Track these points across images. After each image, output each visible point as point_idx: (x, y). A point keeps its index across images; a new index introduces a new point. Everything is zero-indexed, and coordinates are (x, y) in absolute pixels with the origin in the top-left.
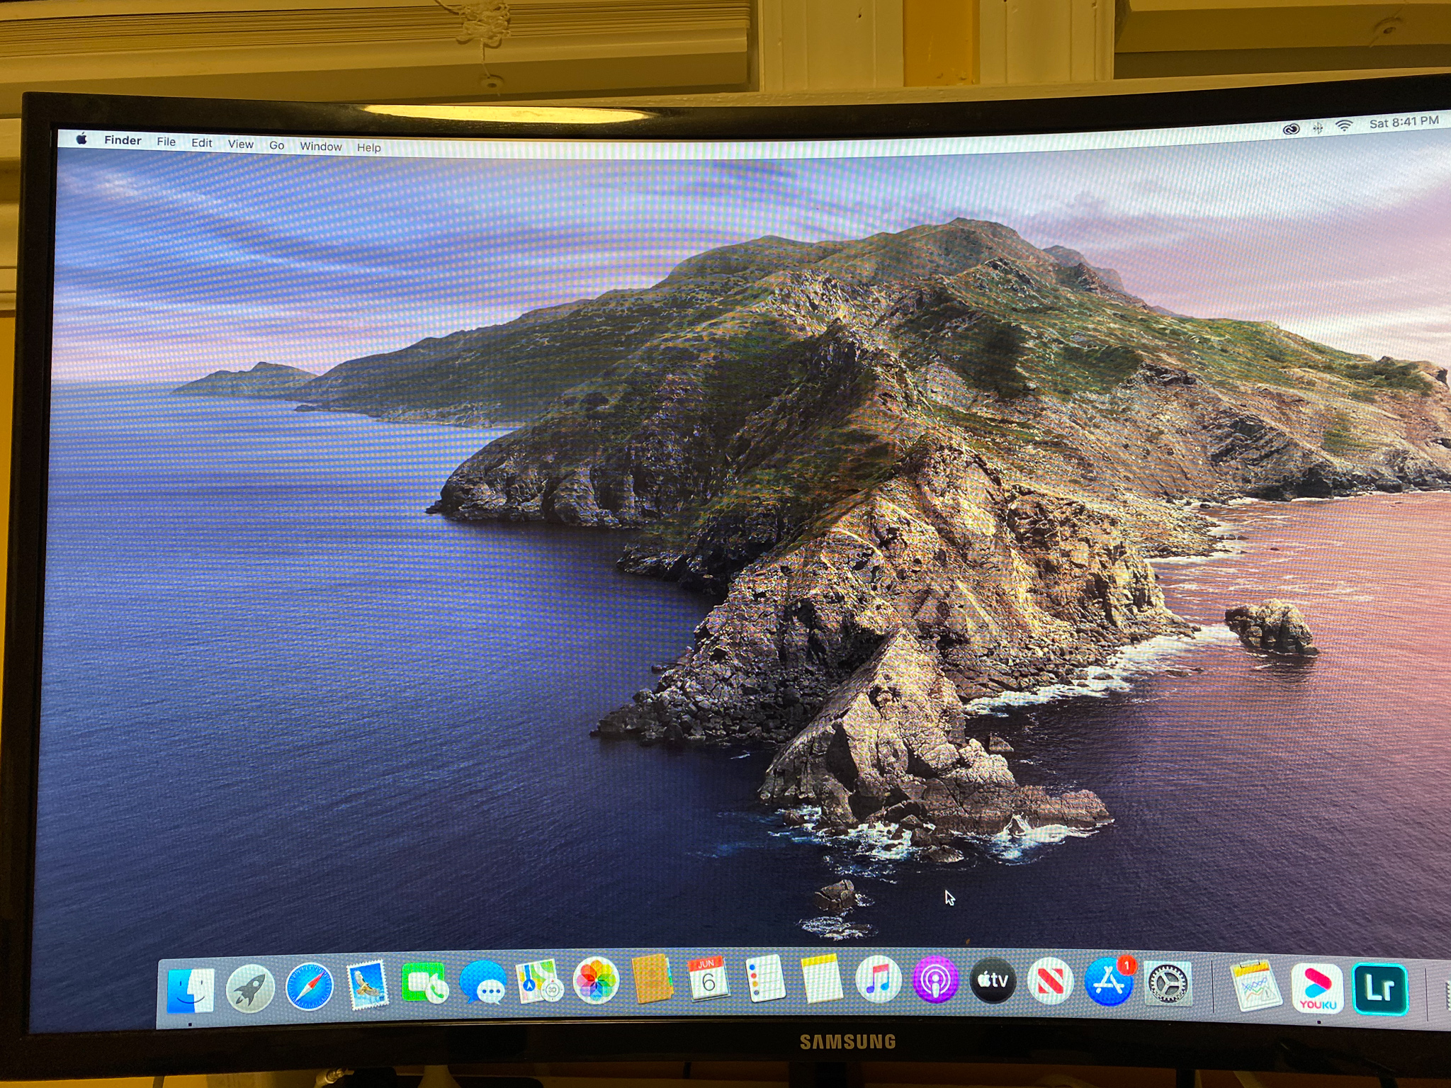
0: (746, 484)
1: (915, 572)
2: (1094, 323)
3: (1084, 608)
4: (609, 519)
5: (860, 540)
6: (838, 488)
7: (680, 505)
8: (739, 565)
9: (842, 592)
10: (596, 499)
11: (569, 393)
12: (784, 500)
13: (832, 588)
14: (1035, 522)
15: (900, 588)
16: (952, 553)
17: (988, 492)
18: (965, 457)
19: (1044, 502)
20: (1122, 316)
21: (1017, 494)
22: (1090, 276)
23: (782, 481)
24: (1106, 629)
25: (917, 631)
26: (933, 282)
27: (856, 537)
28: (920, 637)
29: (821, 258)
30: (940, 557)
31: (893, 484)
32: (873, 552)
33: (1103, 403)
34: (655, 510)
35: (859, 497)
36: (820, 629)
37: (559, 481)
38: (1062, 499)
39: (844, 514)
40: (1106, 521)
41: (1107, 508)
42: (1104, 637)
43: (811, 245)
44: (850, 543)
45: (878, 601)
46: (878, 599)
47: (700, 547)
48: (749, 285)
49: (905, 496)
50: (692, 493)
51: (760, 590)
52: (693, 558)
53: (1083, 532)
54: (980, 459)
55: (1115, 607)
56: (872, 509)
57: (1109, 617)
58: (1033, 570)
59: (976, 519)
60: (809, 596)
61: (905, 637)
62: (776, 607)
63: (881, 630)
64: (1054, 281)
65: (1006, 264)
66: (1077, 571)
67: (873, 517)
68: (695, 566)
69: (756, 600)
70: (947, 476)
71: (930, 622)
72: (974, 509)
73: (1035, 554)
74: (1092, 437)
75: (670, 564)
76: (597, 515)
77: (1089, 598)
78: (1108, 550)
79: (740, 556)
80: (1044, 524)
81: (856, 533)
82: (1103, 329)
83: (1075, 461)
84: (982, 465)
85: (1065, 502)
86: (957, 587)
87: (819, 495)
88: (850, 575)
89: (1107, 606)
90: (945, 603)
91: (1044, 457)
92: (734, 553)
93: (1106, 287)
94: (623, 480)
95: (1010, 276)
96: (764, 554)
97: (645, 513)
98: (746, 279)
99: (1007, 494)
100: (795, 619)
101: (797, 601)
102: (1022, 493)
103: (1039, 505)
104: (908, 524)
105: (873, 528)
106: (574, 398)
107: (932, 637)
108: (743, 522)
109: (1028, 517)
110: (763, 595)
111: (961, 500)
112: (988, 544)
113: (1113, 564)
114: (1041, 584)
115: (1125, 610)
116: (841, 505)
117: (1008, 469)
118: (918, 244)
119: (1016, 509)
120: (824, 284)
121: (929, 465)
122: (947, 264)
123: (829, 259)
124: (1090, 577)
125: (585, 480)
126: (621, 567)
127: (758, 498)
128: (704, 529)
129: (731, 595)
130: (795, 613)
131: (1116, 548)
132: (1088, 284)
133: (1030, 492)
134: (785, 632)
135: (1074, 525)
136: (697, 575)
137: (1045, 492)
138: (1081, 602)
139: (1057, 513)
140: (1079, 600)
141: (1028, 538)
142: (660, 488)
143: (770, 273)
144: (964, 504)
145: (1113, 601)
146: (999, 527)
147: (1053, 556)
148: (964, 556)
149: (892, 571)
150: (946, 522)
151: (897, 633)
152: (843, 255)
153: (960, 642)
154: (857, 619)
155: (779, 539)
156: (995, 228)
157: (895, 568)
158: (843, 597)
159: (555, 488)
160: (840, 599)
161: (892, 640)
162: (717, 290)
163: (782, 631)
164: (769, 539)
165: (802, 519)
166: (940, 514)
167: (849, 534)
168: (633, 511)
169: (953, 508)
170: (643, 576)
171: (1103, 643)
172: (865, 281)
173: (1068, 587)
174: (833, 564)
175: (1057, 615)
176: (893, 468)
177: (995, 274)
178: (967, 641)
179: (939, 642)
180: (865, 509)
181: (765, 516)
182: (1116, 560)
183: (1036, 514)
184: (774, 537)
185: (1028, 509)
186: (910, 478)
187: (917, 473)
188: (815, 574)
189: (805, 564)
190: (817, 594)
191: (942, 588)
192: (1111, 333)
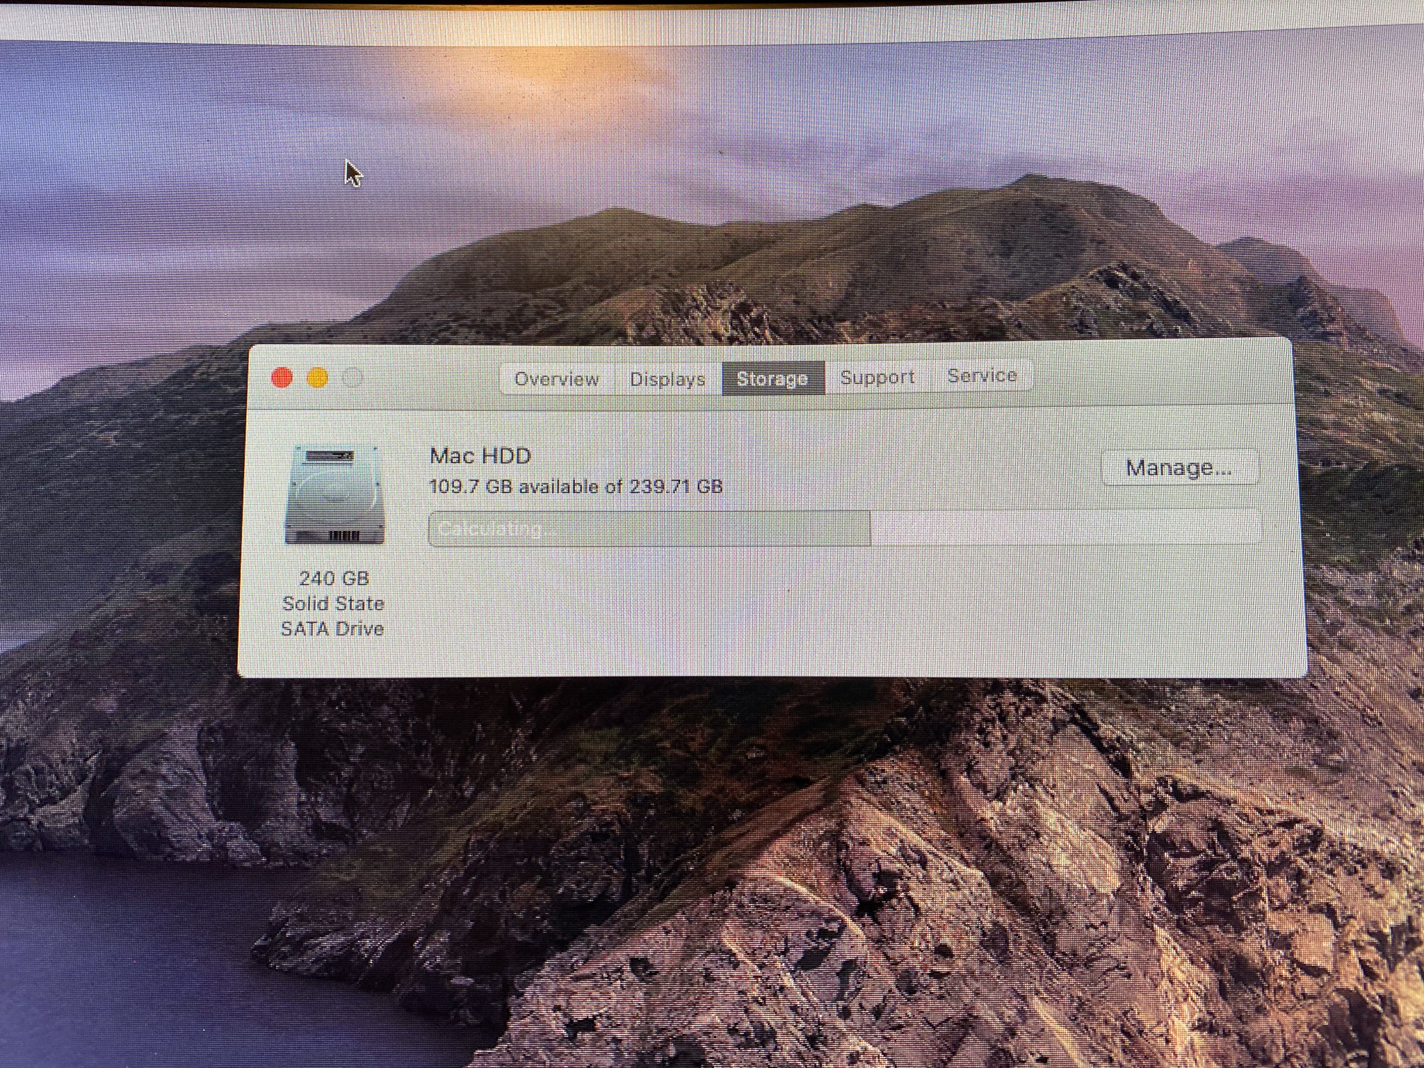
0: (552, 765)
1: (936, 975)
2: (1334, 410)
4: (240, 845)
5: (812, 898)
6: (763, 774)
7: (403, 812)
8: (533, 955)
9: (769, 1018)
10: (210, 798)
11: (158, 553)
12: (637, 801)
13: (747, 1011)
14: (1208, 865)
15: (904, 1012)
16: (1023, 932)
17: (1103, 791)
18: (1049, 710)
19: (1229, 818)
20: (1398, 395)
21: (1169, 799)
22: (1324, 306)
23: (636, 759)
26: (973, 314)
27: (803, 890)
29: (728, 260)
30: (995, 941)
31: (888, 767)
32: (843, 927)
33: (1360, 593)
34: (343, 822)
35: (810, 795)
37: (126, 754)
38: (1271, 812)
39: (777, 835)
40: (1371, 866)
41: (1374, 837)
43: (708, 230)
44: (789, 905)
45: (855, 1043)
46: (853, 1039)
47: (445, 911)
48: (568, 316)
49: (915, 797)
50: (428, 783)
51: (581, 1014)
52: (428, 937)
53: (1321, 892)
54: (1084, 715)
56: (841, 825)
58: (1207, 977)
59: (1076, 853)
60: (694, 1028)
62: (619, 1054)
64: (1243, 315)
65: (1135, 277)
66: (1307, 984)
67: (841, 846)
68: (433, 955)
69: (572, 1038)
70: (1011, 753)
72: (1072, 829)
73: (1211, 941)
74: (1338, 671)
75: (375, 950)
76: (210, 837)
77: (1335, 1046)
78: (1380, 935)
79: (536, 934)
80: (1231, 871)
81: (803, 882)
82: (1356, 423)
83: (1297, 724)
84: (1089, 730)
85: (1278, 818)
86: (1034, 1015)
87: (721, 790)
88: (788, 981)
90: (1006, 1052)
91: (1228, 713)
92: (523, 927)
93: (1360, 331)
94: (271, 756)
95: (1146, 305)
96: (591, 929)
97: (320, 830)
98: (562, 302)
99: (1145, 798)
101: (667, 1041)
102: (1179, 795)
103: (1217, 826)
104: (923, 862)
105: (843, 870)
106: (169, 566)
108: (546, 854)
109: (1195, 852)
110: (588, 1025)
111: (1042, 809)
112: (1105, 913)
113: (1392, 970)
114: (1225, 1011)
116: (769, 817)
117: (1149, 740)
118: (943, 231)
119: (1166, 834)
120: (735, 315)
121: (968, 726)
122: (1005, 273)
123: (748, 261)
124: (1337, 999)
125: (187, 754)
126: (260, 959)
127: (580, 796)
128: (455, 869)
129: (514, 1025)
131: (1396, 930)
132: (1320, 322)
133: (1197, 794)
135: (1300, 874)
136: (435, 979)
137: (1232, 794)
138: (1318, 1057)
139: (1259, 845)
140: (1312, 1053)
141: (1194, 902)
142: (357, 771)
143: (617, 290)
144: (1051, 819)
145: (1392, 1056)
146: (1128, 874)
147: (1252, 946)
148: (1050, 941)
149: (885, 972)
150: (1008, 861)
152: (773, 253)
155: (628, 894)
156: (1108, 196)
157: (893, 964)
158: (773, 1034)
159: (117, 773)
160: (765, 1036)
162: (497, 326)
164: (603, 896)
165: (681, 847)
166: (993, 840)
167: (789, 883)
168: (292, 826)
169: (1025, 828)
170: (315, 977)
172: (823, 310)
173: (1287, 1020)
174: (752, 954)
176: (887, 730)
177: (1110, 298)
180: (825, 824)
181: (596, 838)
182: (1398, 959)
183: (1212, 846)
184: (616, 890)
185: (1194, 833)
186: (928, 755)
187: (942, 743)
188: (709, 977)
189: (688, 953)
190: (713, 1026)
191: (1001, 1016)
192: (1374, 433)
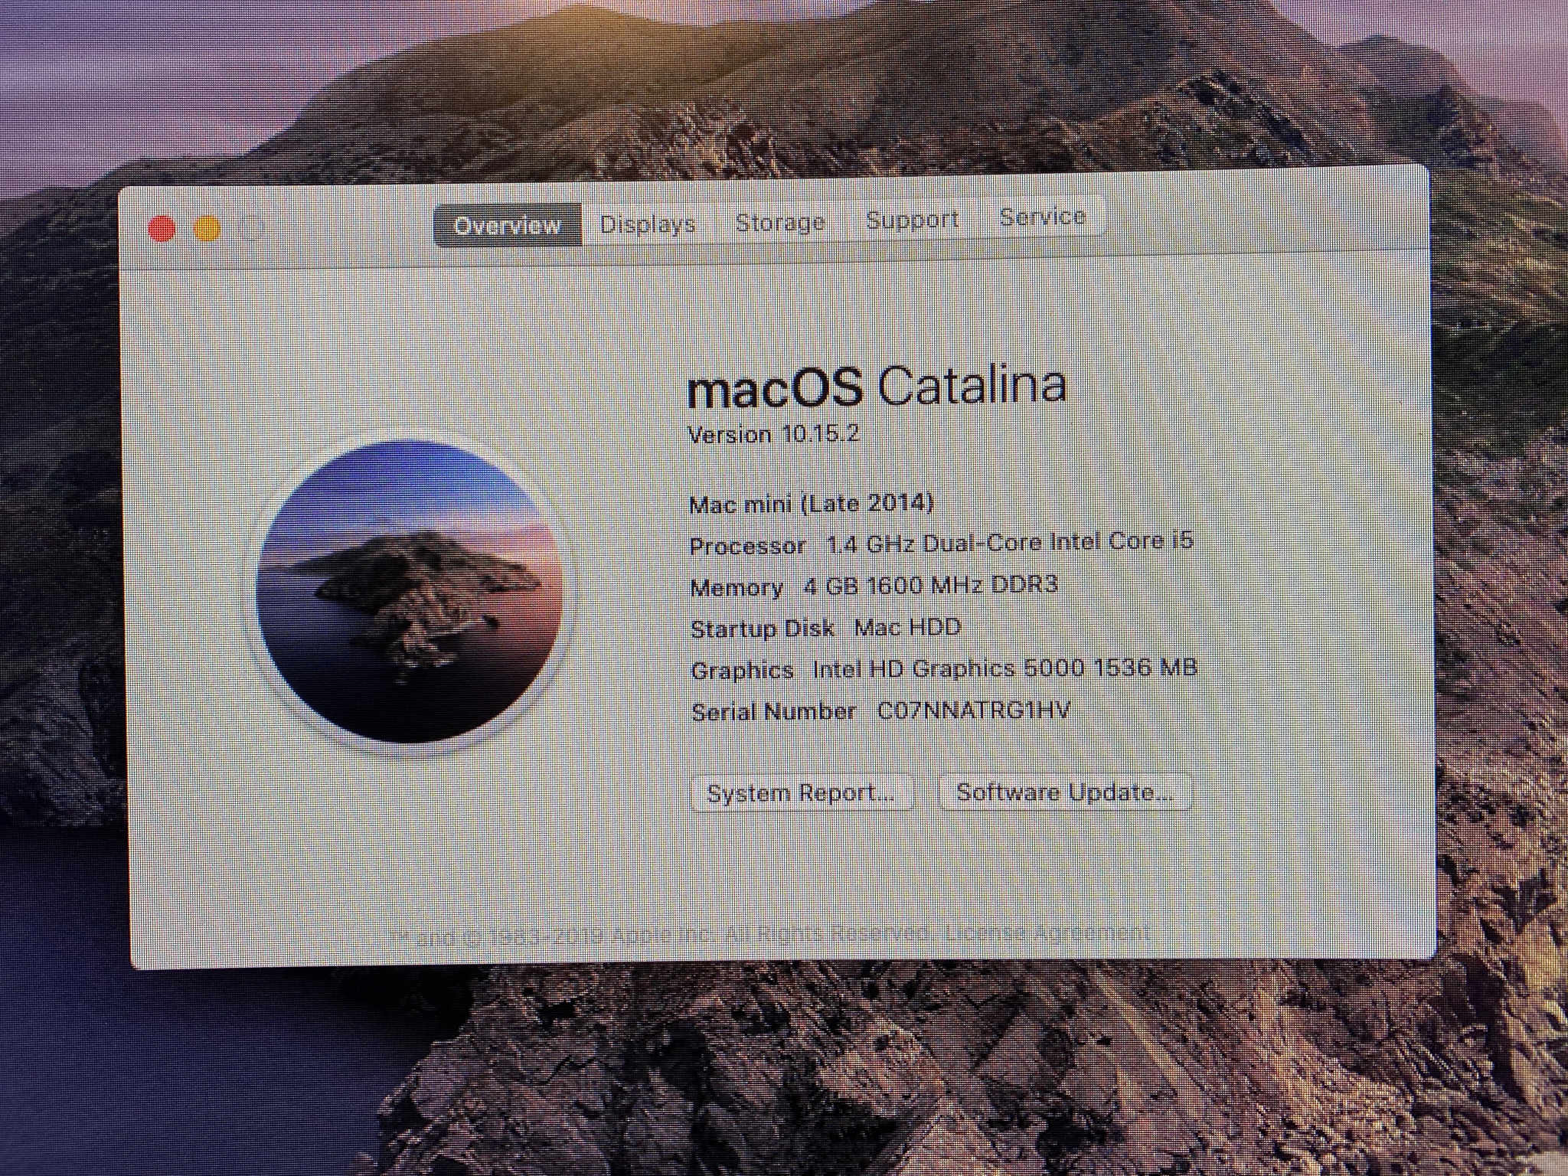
2: (1479, 257)
3: (1437, 1049)
13: (755, 991)
20: (1560, 237)
24: (1494, 1106)
25: (986, 1107)
26: (1032, 137)
28: (991, 1123)
33: (1499, 483)
36: (724, 1102)
40: (1500, 811)
42: (1488, 1129)
43: (695, 33)
45: (883, 1027)
46: (881, 1022)
48: (520, 145)
51: (559, 998)
55: (1522, 1048)
57: (1504, 1074)
61: (952, 1124)
62: (603, 1043)
63: (889, 1106)
65: (1235, 89)
69: (547, 1025)
71: (1021, 1082)
74: (1470, 580)
76: (101, 797)
77: (1448, 1020)
78: (1507, 892)
82: (1505, 273)
86: (1095, 990)
89: (1497, 1046)
90: (1063, 1034)
93: (1515, 156)
95: (1247, 125)
98: (512, 127)
100: (656, 1078)
101: (659, 1028)
107: (1023, 1124)
110: (565, 1010)
113: (1519, 931)
115: (1547, 1056)
120: (732, 141)
122: (1072, 86)
124: (1453, 965)
129: (477, 1013)
130: (655, 1060)
131: (1527, 886)
132: (1466, 145)
134: (628, 1110)
138: (1428, 1032)
140: (1421, 1028)
143: (581, 110)
145: (1516, 1030)
151: (931, 1112)
153: (1101, 1138)
154: (823, 1074)
158: (785, 1017)
160: (777, 1020)
161: (917, 1133)
162: (431, 159)
163: (620, 1109)
171: (1485, 1143)
172: (843, 134)
173: (1394, 991)
175: (1361, 1068)
177: (1203, 116)
178: (1119, 1135)
179: (1042, 1136)
182: (1528, 918)
190: (713, 1009)
191: (1056, 992)
192: (1527, 285)
